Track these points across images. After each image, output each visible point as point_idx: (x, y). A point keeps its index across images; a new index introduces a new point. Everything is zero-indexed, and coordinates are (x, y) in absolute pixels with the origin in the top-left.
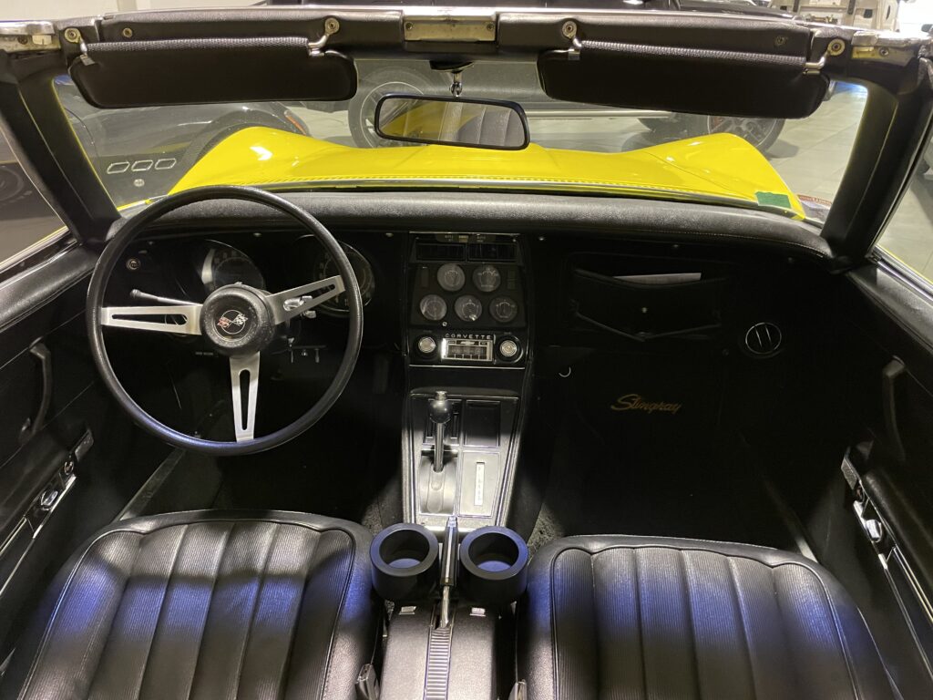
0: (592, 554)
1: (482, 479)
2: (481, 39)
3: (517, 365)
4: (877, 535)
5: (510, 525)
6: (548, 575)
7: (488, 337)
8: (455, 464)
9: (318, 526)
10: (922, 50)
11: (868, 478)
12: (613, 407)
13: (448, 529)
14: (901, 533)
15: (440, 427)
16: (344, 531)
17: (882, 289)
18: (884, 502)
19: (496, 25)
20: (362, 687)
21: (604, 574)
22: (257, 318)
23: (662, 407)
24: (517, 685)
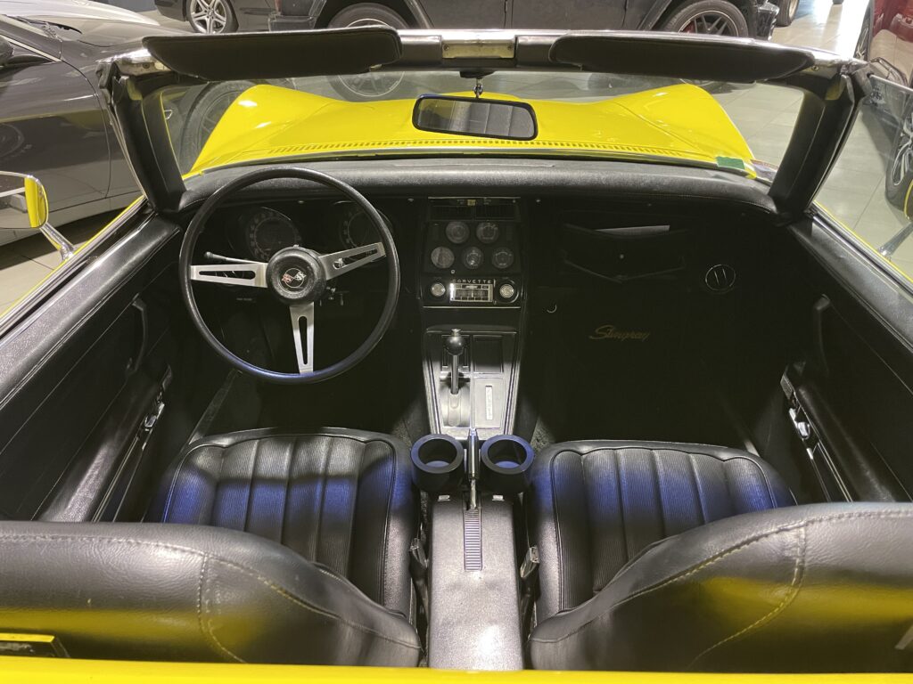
0: (582, 454)
1: (491, 398)
2: (503, 57)
3: (513, 305)
4: (806, 434)
5: (515, 433)
6: (548, 470)
7: (489, 282)
8: (468, 388)
9: (363, 439)
10: (844, 68)
11: (800, 390)
12: (591, 337)
13: (470, 437)
14: (824, 431)
15: (455, 358)
16: (384, 441)
17: (816, 240)
18: (812, 409)
19: (514, 46)
20: (414, 553)
21: (591, 469)
22: (314, 275)
23: (633, 336)
24: (531, 549)
